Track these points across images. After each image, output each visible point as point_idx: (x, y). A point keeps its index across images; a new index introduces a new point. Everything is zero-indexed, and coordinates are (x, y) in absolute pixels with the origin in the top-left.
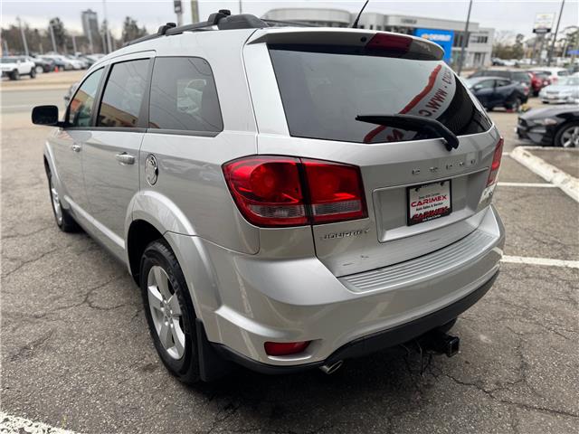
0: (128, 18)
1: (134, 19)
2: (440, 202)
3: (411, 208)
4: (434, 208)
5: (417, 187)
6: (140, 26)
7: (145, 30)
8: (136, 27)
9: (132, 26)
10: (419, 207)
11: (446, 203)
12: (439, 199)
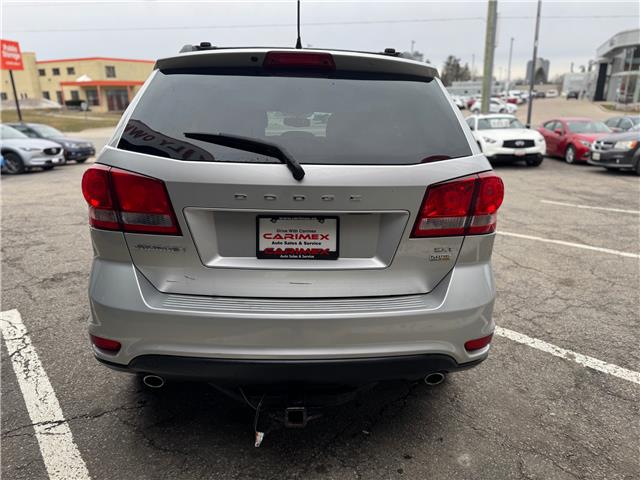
0: (451, 58)
1: (457, 58)
2: (316, 241)
3: (261, 239)
4: (305, 247)
5: (275, 217)
6: (462, 65)
7: (467, 69)
8: (458, 66)
9: (453, 66)
10: (276, 241)
11: (330, 245)
12: (315, 237)
